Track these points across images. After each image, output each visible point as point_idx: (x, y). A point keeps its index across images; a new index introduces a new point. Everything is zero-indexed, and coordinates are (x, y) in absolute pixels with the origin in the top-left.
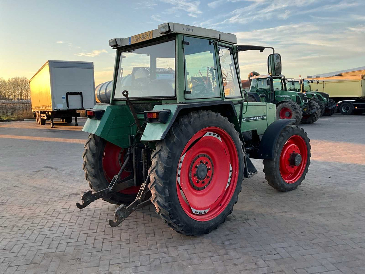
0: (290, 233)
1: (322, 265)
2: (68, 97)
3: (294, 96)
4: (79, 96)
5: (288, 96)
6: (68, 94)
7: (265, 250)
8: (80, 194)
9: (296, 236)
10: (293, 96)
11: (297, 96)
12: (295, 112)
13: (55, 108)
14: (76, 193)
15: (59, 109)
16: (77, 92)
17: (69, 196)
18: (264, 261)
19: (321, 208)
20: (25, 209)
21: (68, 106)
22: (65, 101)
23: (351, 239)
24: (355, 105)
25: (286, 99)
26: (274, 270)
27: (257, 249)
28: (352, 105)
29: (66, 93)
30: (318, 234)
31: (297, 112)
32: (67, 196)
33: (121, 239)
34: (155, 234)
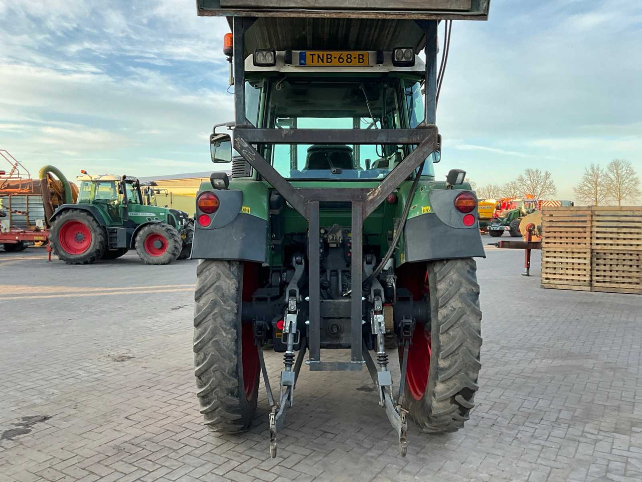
3: (163, 214)
5: (153, 215)
10: (161, 214)
11: (168, 215)
12: (172, 240)
25: (149, 219)
31: (176, 241)
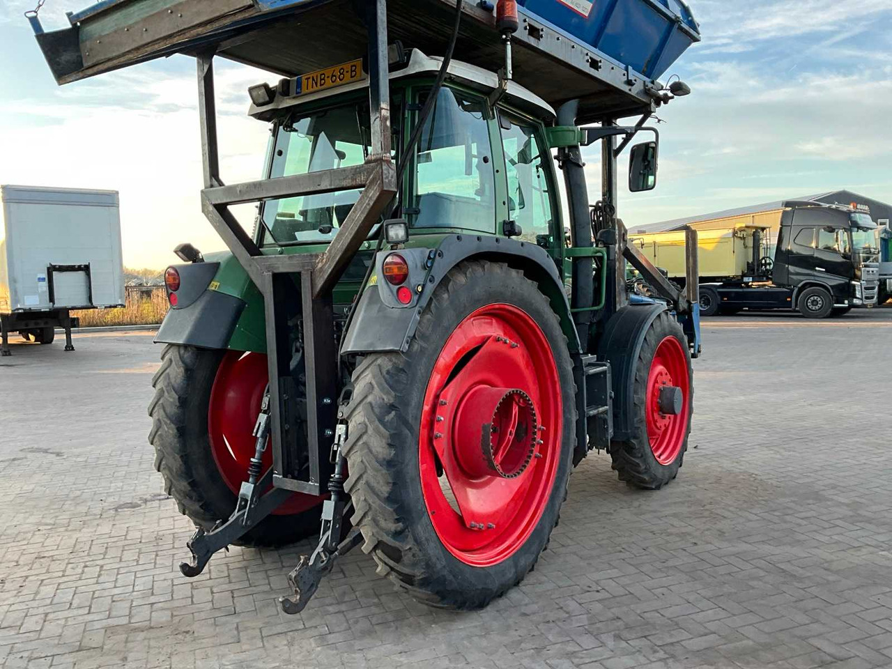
0: (621, 552)
1: (689, 603)
2: (54, 277)
4: (81, 274)
6: (51, 269)
7: (578, 585)
8: (140, 506)
9: (633, 556)
13: (19, 306)
14: (131, 503)
15: (27, 307)
16: (77, 264)
17: (116, 509)
18: (580, 604)
19: (675, 503)
20: (15, 544)
21: (52, 299)
22: (44, 285)
23: (736, 555)
24: (723, 294)
26: (601, 619)
27: (561, 584)
28: (717, 294)
29: (48, 269)
30: (675, 550)
32: (112, 512)
33: (271, 587)
34: (344, 574)
